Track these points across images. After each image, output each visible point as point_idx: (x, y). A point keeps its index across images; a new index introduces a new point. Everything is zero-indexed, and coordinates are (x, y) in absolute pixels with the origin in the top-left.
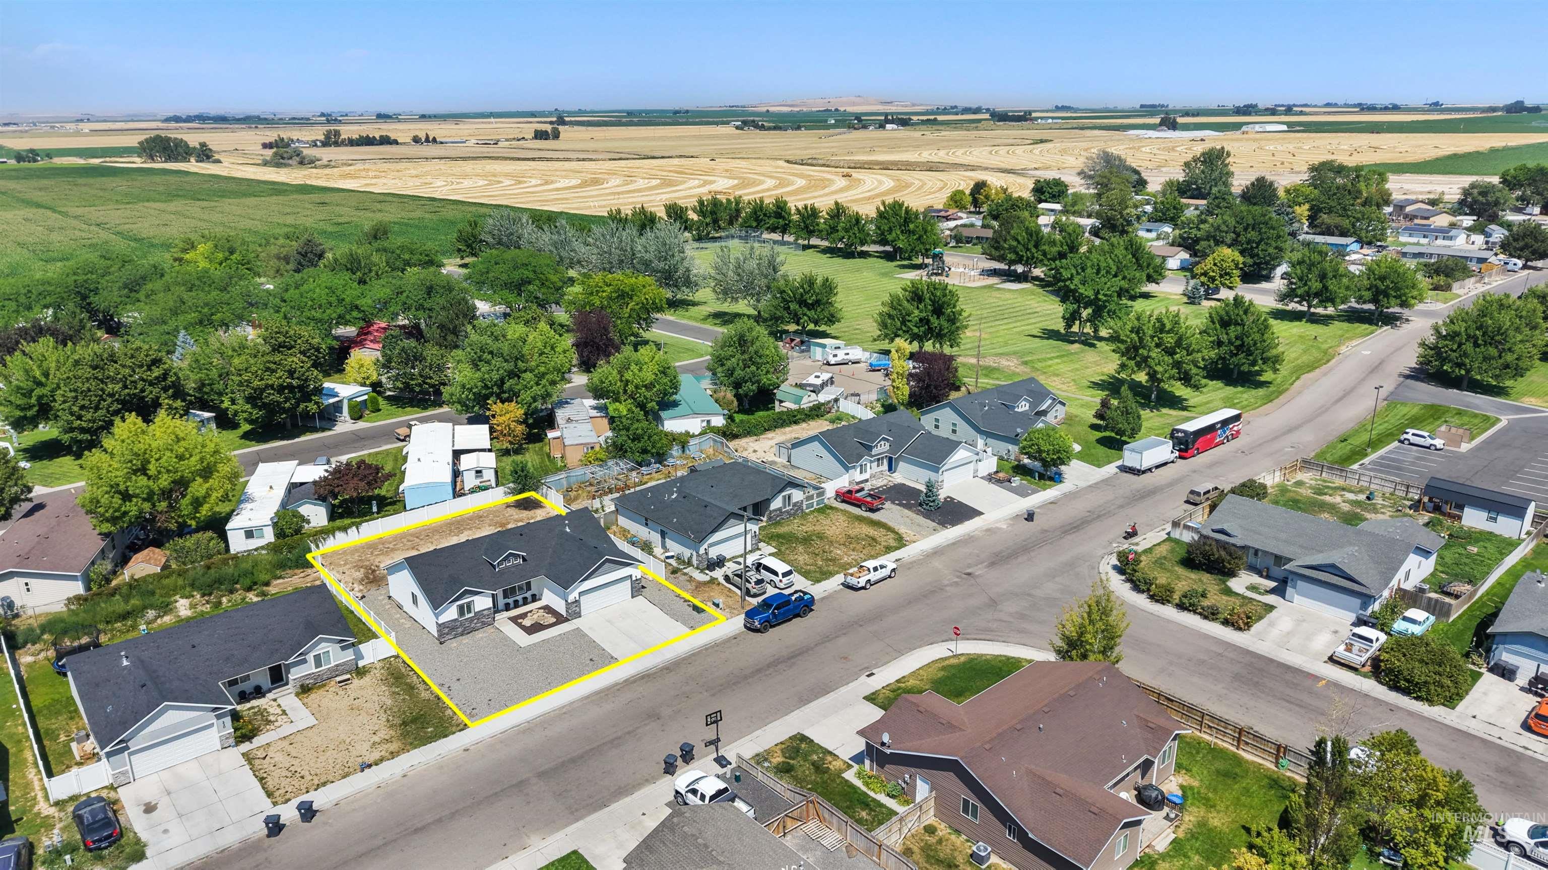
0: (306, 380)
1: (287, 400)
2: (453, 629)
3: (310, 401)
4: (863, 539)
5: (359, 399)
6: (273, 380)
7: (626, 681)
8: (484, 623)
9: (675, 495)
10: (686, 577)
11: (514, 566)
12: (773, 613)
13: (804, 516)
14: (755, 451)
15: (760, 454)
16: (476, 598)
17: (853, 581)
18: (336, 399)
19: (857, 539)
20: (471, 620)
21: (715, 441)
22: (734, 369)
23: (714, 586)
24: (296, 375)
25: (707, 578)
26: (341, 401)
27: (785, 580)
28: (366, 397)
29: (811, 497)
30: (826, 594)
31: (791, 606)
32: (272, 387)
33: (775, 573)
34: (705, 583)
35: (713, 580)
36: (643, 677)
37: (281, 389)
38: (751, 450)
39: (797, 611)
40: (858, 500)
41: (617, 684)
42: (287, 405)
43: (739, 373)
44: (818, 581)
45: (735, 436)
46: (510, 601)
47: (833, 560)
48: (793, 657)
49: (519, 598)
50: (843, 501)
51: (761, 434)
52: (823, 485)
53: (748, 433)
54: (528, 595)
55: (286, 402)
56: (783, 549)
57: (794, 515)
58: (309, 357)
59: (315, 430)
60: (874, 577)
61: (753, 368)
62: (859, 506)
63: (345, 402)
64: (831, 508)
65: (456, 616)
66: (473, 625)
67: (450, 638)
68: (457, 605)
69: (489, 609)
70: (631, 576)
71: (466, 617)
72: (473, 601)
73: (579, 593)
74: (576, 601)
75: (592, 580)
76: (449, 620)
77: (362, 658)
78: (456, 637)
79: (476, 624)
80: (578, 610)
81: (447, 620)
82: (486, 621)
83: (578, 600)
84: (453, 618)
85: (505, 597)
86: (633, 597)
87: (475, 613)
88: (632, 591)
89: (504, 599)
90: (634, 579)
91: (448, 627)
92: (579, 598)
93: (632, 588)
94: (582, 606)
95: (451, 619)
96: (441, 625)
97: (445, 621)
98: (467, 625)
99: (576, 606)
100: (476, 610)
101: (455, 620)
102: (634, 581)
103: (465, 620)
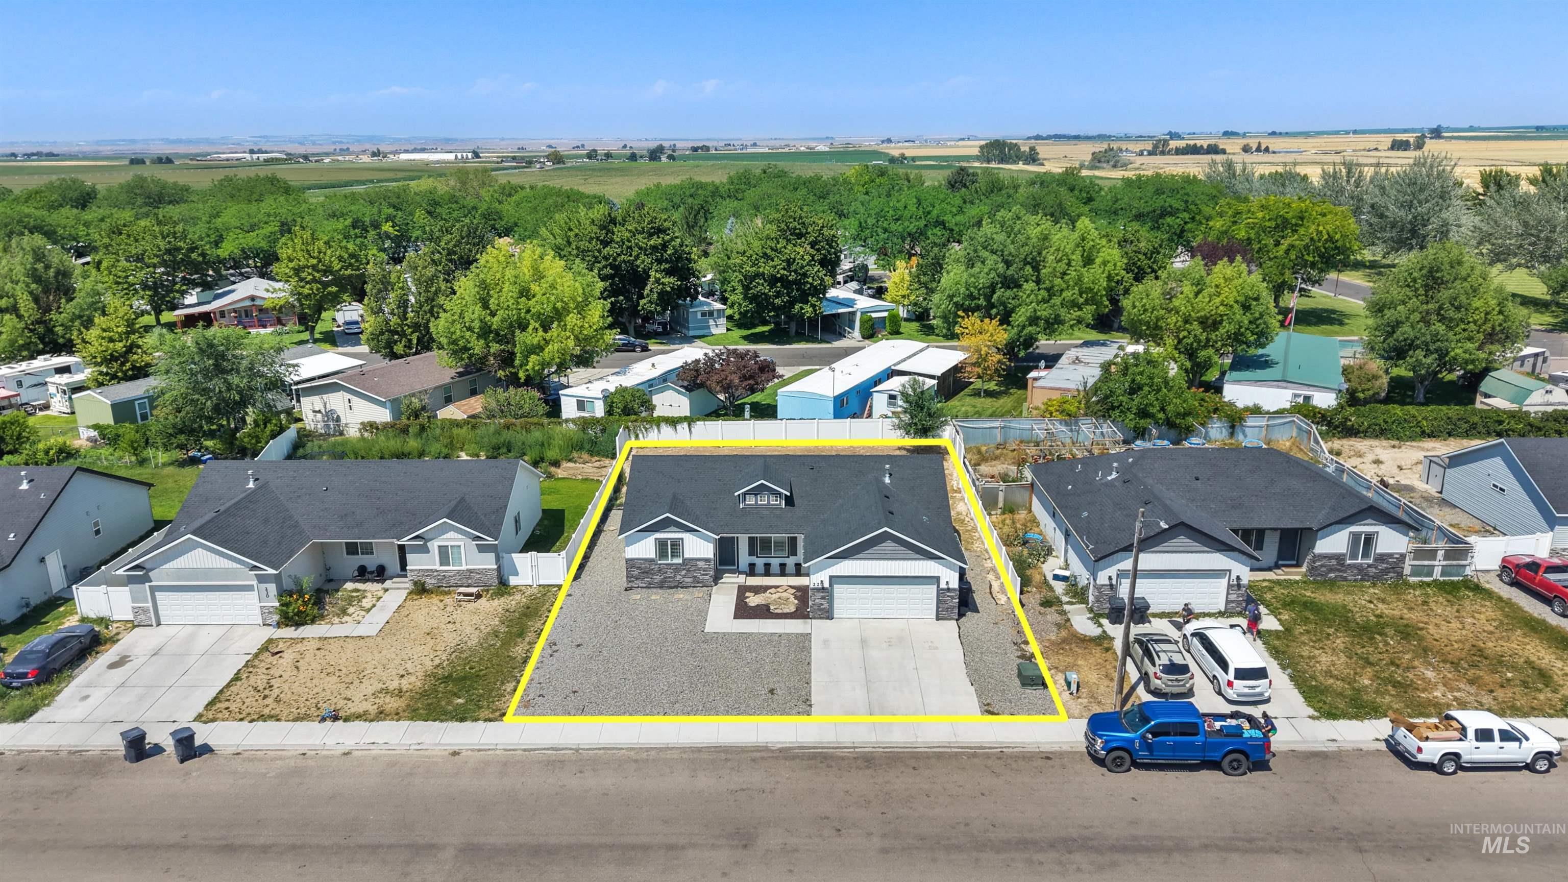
0: (805, 275)
1: (778, 295)
2: (646, 573)
3: (807, 302)
4: (1513, 668)
5: (874, 315)
6: (766, 269)
7: (781, 750)
8: (696, 580)
9: (1114, 475)
10: (1058, 618)
11: (768, 507)
12: (1143, 737)
13: (1400, 585)
14: (1377, 462)
15: (1389, 471)
16: (687, 536)
17: (1409, 742)
18: (850, 310)
19: (1498, 663)
20: (677, 569)
21: (1300, 428)
22: (1399, 323)
23: (1097, 651)
24: (793, 267)
25: (1097, 631)
26: (853, 314)
27: (1239, 685)
28: (885, 314)
29: (1432, 554)
30: (1332, 747)
31: (1199, 739)
32: (763, 275)
33: (1223, 664)
34: (1085, 641)
35: (1103, 640)
36: (813, 757)
37: (773, 281)
38: (1370, 457)
39: (1216, 756)
40: (1550, 587)
41: (765, 749)
42: (777, 301)
43: (1406, 331)
44: (1332, 715)
45: (1351, 432)
46: (760, 562)
47: (1402, 687)
48: (1124, 849)
49: (775, 562)
50: (1514, 584)
51: (1411, 438)
52: (1472, 539)
53: (1381, 432)
54: (791, 562)
55: (777, 297)
56: (1299, 629)
57: (1375, 580)
58: (818, 250)
59: (812, 339)
60: (1470, 750)
61: (1441, 328)
62: (1548, 601)
63: (859, 314)
64: (1477, 588)
65: (652, 555)
66: (678, 578)
67: (641, 585)
68: (656, 539)
69: (707, 560)
70: (937, 579)
71: (669, 562)
72: (682, 539)
73: (831, 577)
74: (823, 588)
75: (858, 562)
76: (641, 557)
77: (516, 574)
78: (649, 588)
79: (684, 577)
80: (826, 605)
81: (637, 557)
82: (701, 577)
83: (827, 589)
84: (648, 556)
85: (752, 552)
86: (938, 619)
87: (684, 560)
88: (938, 608)
89: (750, 555)
90: (943, 585)
91: (639, 568)
92: (831, 585)
93: (939, 602)
94: (836, 601)
95: (644, 557)
96: (628, 561)
97: (634, 557)
98: (668, 575)
99: (823, 598)
100: (686, 556)
101: (651, 561)
102: (942, 589)
103: (666, 564)
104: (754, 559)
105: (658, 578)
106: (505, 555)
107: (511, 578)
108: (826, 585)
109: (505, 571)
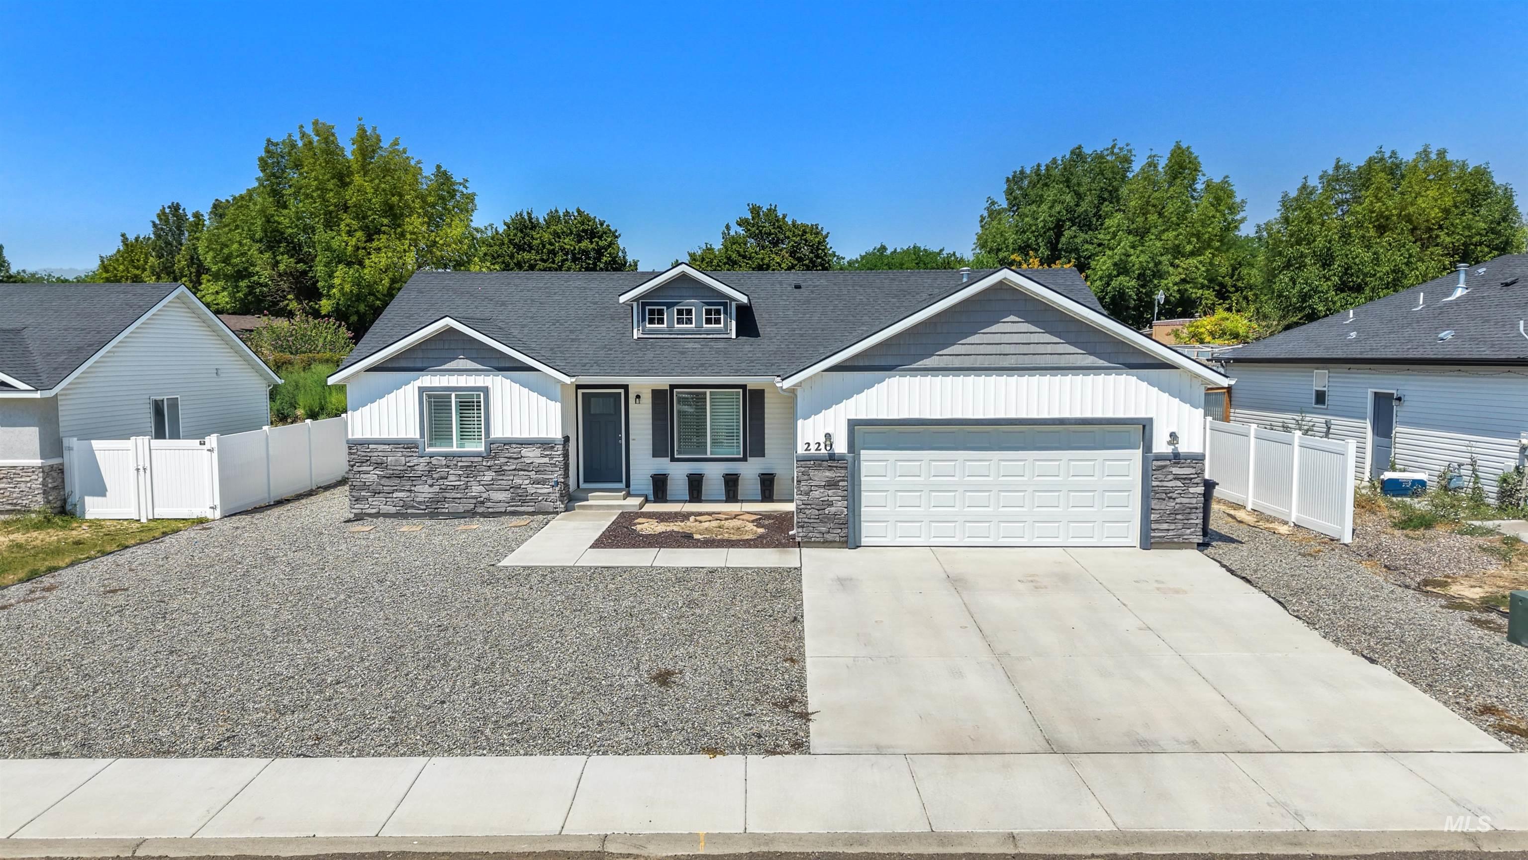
2: (398, 477)
8: (519, 496)
11: (698, 335)
16: (498, 383)
20: (472, 466)
46: (678, 469)
65: (411, 431)
66: (476, 489)
67: (385, 509)
68: (422, 390)
69: (545, 445)
70: (1145, 426)
71: (455, 449)
72: (486, 390)
73: (853, 425)
74: (832, 457)
75: (927, 380)
76: (385, 436)
77: (101, 491)
78: (405, 516)
79: (489, 487)
80: (839, 506)
81: (376, 436)
82: (531, 489)
83: (842, 458)
84: (402, 435)
85: (661, 447)
86: (1148, 542)
87: (490, 443)
88: (1147, 510)
89: (655, 455)
90: (1161, 446)
91: (379, 465)
92: (852, 446)
93: (1148, 493)
94: (866, 497)
95: (394, 436)
96: (353, 445)
97: (368, 436)
98: (452, 480)
99: (832, 484)
100: (498, 432)
101: (409, 446)
102: (1159, 457)
103: (446, 456)
104: (663, 465)
105: (424, 491)
106: (74, 442)
107: (88, 500)
108: (841, 447)
109: (75, 481)
